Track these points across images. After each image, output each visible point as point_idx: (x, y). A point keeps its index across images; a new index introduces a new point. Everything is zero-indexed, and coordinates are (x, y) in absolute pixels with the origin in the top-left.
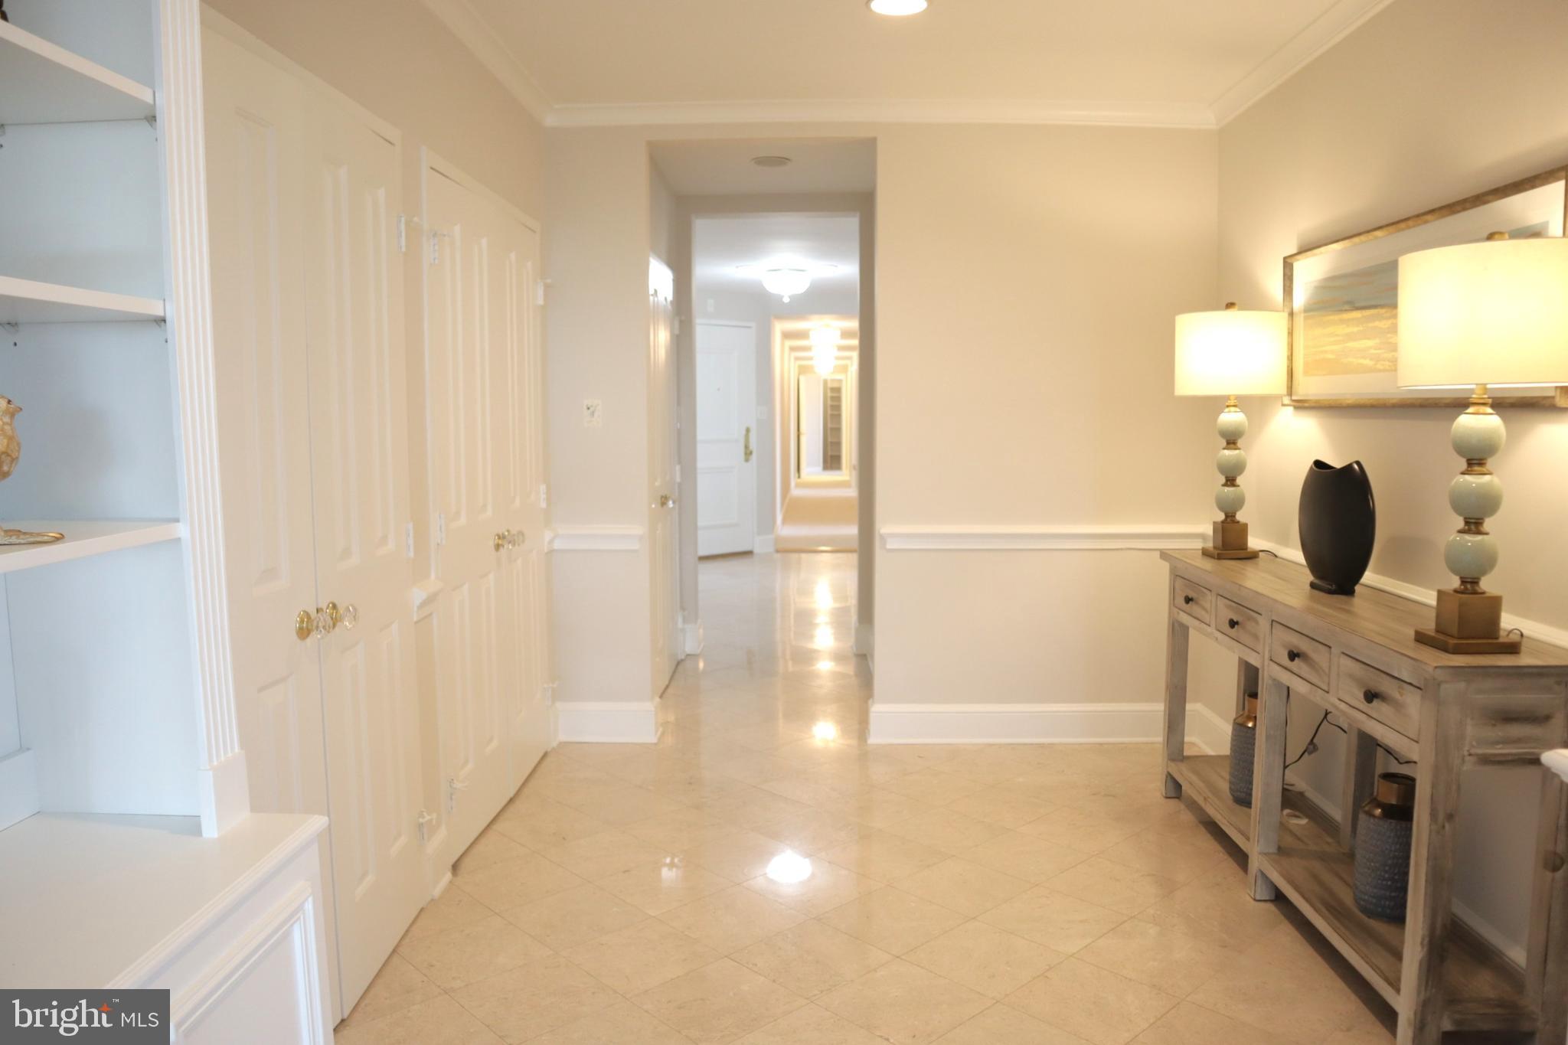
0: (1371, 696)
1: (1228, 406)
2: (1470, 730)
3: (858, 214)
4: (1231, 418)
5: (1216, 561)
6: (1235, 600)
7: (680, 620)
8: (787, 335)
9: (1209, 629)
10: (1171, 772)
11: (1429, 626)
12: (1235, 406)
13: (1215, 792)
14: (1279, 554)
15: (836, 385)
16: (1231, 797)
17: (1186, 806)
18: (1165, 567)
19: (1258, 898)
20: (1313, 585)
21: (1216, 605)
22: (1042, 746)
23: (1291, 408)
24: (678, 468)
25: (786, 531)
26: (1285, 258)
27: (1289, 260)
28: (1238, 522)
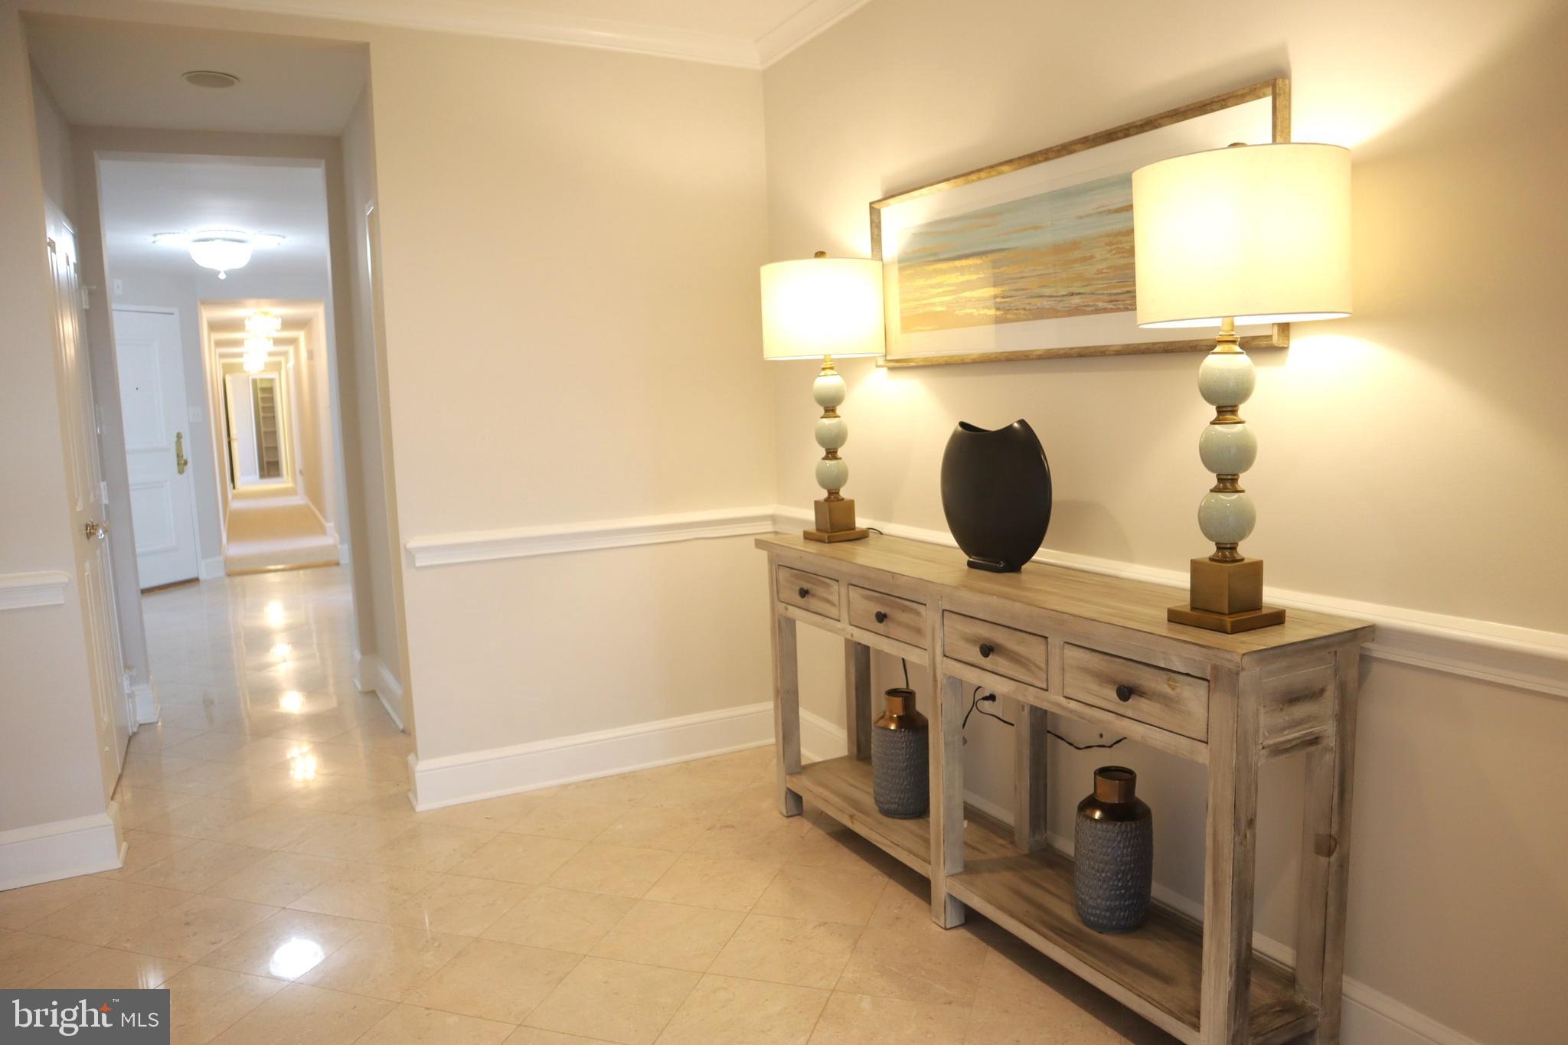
0: (1126, 692)
1: (824, 369)
2: (1264, 721)
3: (323, 162)
4: (826, 382)
5: (827, 545)
6: (878, 590)
7: (126, 683)
8: (215, 326)
9: (839, 625)
10: (792, 788)
11: (1183, 602)
12: (831, 368)
13: (856, 804)
14: (884, 531)
15: (265, 385)
16: (877, 808)
17: (814, 823)
18: (763, 555)
19: (948, 927)
20: (970, 565)
21: (848, 597)
22: (623, 777)
23: (885, 369)
24: (103, 484)
25: (237, 550)
26: (871, 204)
27: (876, 206)
28: (843, 499)
